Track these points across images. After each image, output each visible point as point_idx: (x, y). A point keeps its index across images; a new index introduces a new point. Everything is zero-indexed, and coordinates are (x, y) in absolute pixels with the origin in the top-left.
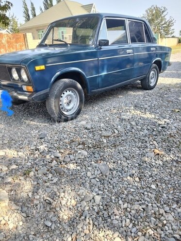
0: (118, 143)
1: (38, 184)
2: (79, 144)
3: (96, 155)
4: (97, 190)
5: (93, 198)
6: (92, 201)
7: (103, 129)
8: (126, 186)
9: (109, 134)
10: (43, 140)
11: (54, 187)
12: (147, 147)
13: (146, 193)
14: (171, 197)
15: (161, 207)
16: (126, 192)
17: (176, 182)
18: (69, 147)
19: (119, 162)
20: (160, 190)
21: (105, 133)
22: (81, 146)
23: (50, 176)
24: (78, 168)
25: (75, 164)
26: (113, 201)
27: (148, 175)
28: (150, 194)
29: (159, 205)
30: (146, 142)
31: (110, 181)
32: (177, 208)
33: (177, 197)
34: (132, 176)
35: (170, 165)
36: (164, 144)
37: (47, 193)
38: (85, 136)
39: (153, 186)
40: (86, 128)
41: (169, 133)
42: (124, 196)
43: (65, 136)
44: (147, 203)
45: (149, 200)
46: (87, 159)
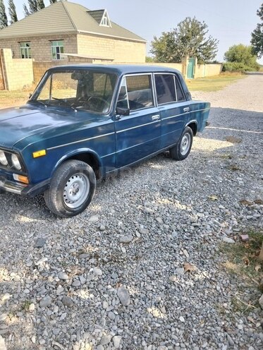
0: (140, 254)
1: (41, 322)
2: (91, 257)
3: (114, 275)
4: (116, 327)
5: (112, 340)
6: (111, 343)
7: (120, 231)
8: (150, 319)
9: (129, 238)
10: (41, 250)
11: (63, 326)
12: (176, 259)
13: (173, 329)
14: (201, 333)
15: (190, 347)
16: (150, 329)
17: (208, 312)
18: (77, 263)
19: (142, 284)
20: (190, 323)
21: (124, 238)
22: (93, 261)
23: (56, 309)
24: (92, 296)
25: (87, 291)
26: (136, 343)
27: (176, 303)
28: (178, 330)
29: (187, 344)
30: (175, 251)
31: (131, 313)
32: (207, 348)
33: (208, 332)
34: (157, 305)
35: (202, 286)
36: (197, 253)
37: (54, 336)
38: (98, 243)
39: (182, 319)
40: (99, 229)
41: (202, 236)
42: (148, 334)
43: (71, 243)
44: (174, 342)
45: (176, 338)
46: (103, 282)
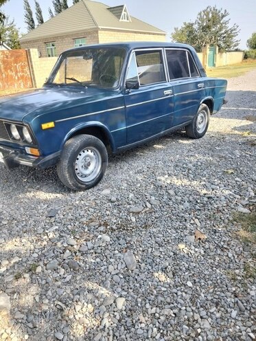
0: (150, 223)
1: (47, 283)
2: (100, 225)
3: (122, 241)
4: (120, 290)
5: (115, 302)
6: (114, 305)
7: (131, 202)
8: (156, 283)
9: (139, 209)
10: (53, 219)
11: (67, 287)
12: (186, 227)
13: (179, 293)
14: (210, 298)
15: (196, 311)
16: (155, 292)
17: (218, 278)
18: (86, 230)
19: (150, 250)
20: (198, 288)
21: (134, 208)
22: (102, 228)
23: (62, 271)
24: (98, 260)
25: (94, 255)
26: (139, 305)
27: (184, 269)
28: (184, 294)
29: (194, 308)
30: (186, 220)
31: (136, 277)
32: (215, 312)
33: (217, 297)
34: (164, 270)
35: (213, 253)
36: (208, 222)
37: (57, 296)
38: (108, 212)
39: (189, 284)
40: (110, 201)
41: (216, 206)
42: (153, 297)
43: (82, 213)
44: (179, 306)
45: (182, 302)
46: (110, 248)
